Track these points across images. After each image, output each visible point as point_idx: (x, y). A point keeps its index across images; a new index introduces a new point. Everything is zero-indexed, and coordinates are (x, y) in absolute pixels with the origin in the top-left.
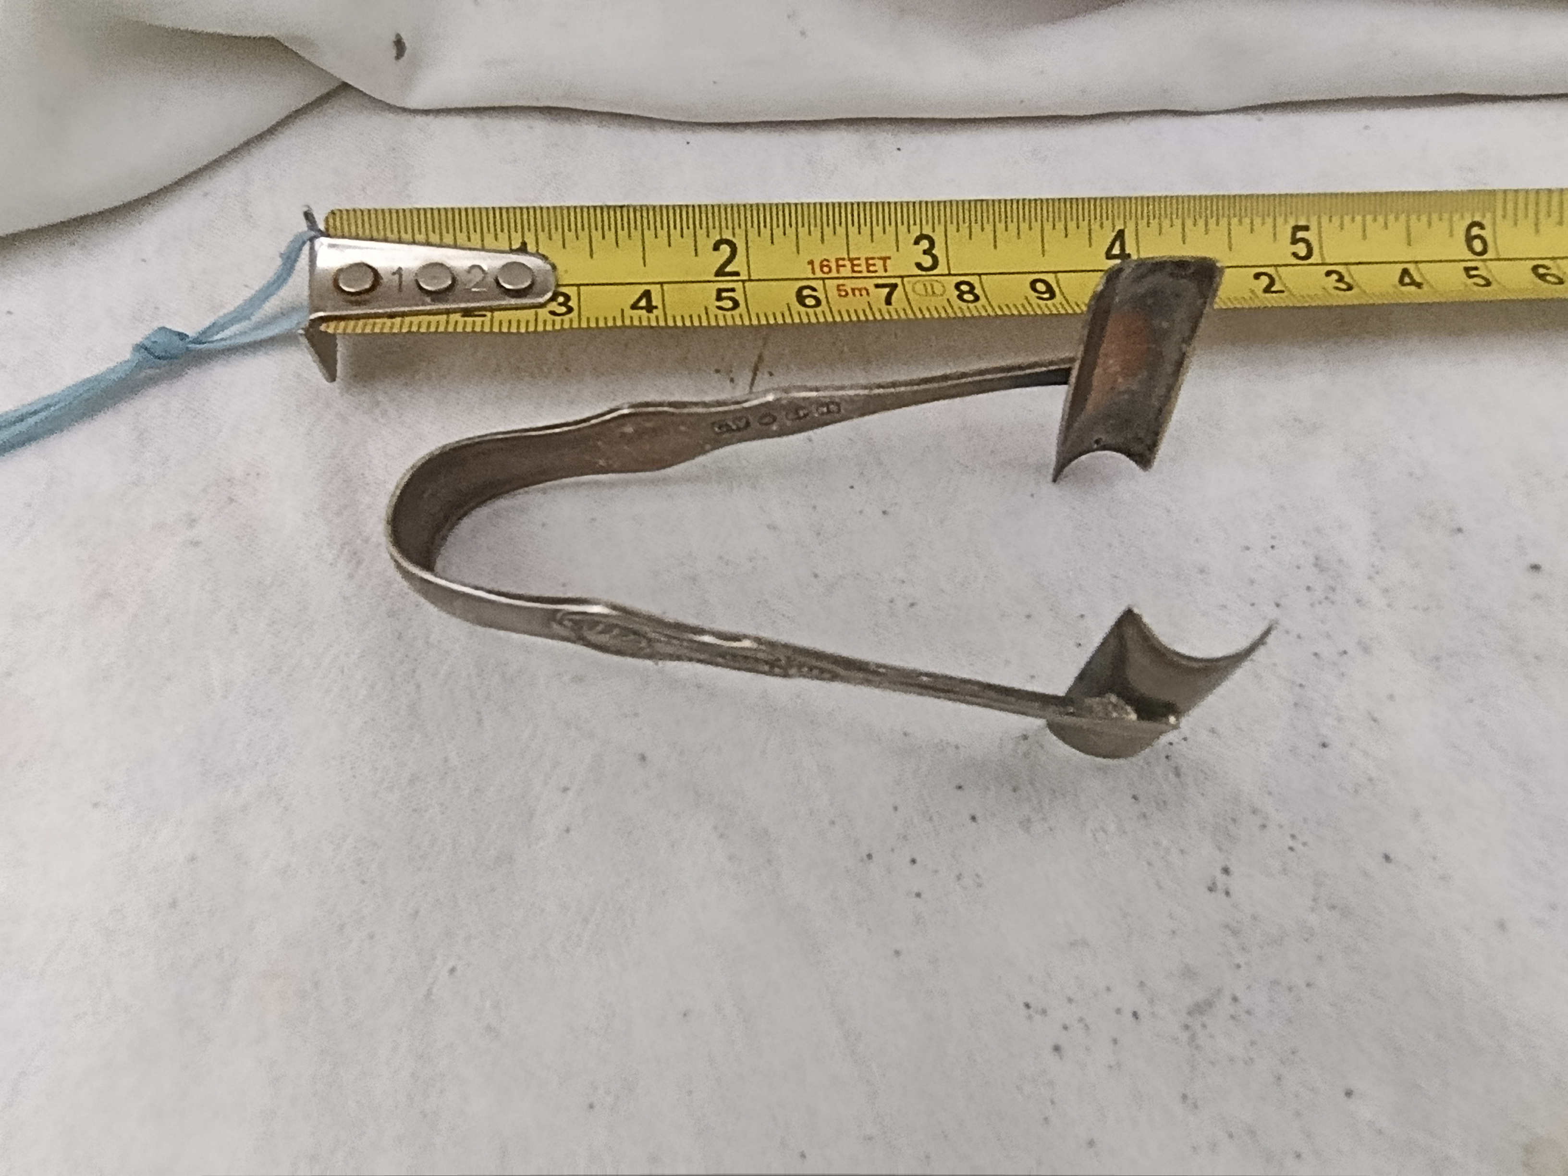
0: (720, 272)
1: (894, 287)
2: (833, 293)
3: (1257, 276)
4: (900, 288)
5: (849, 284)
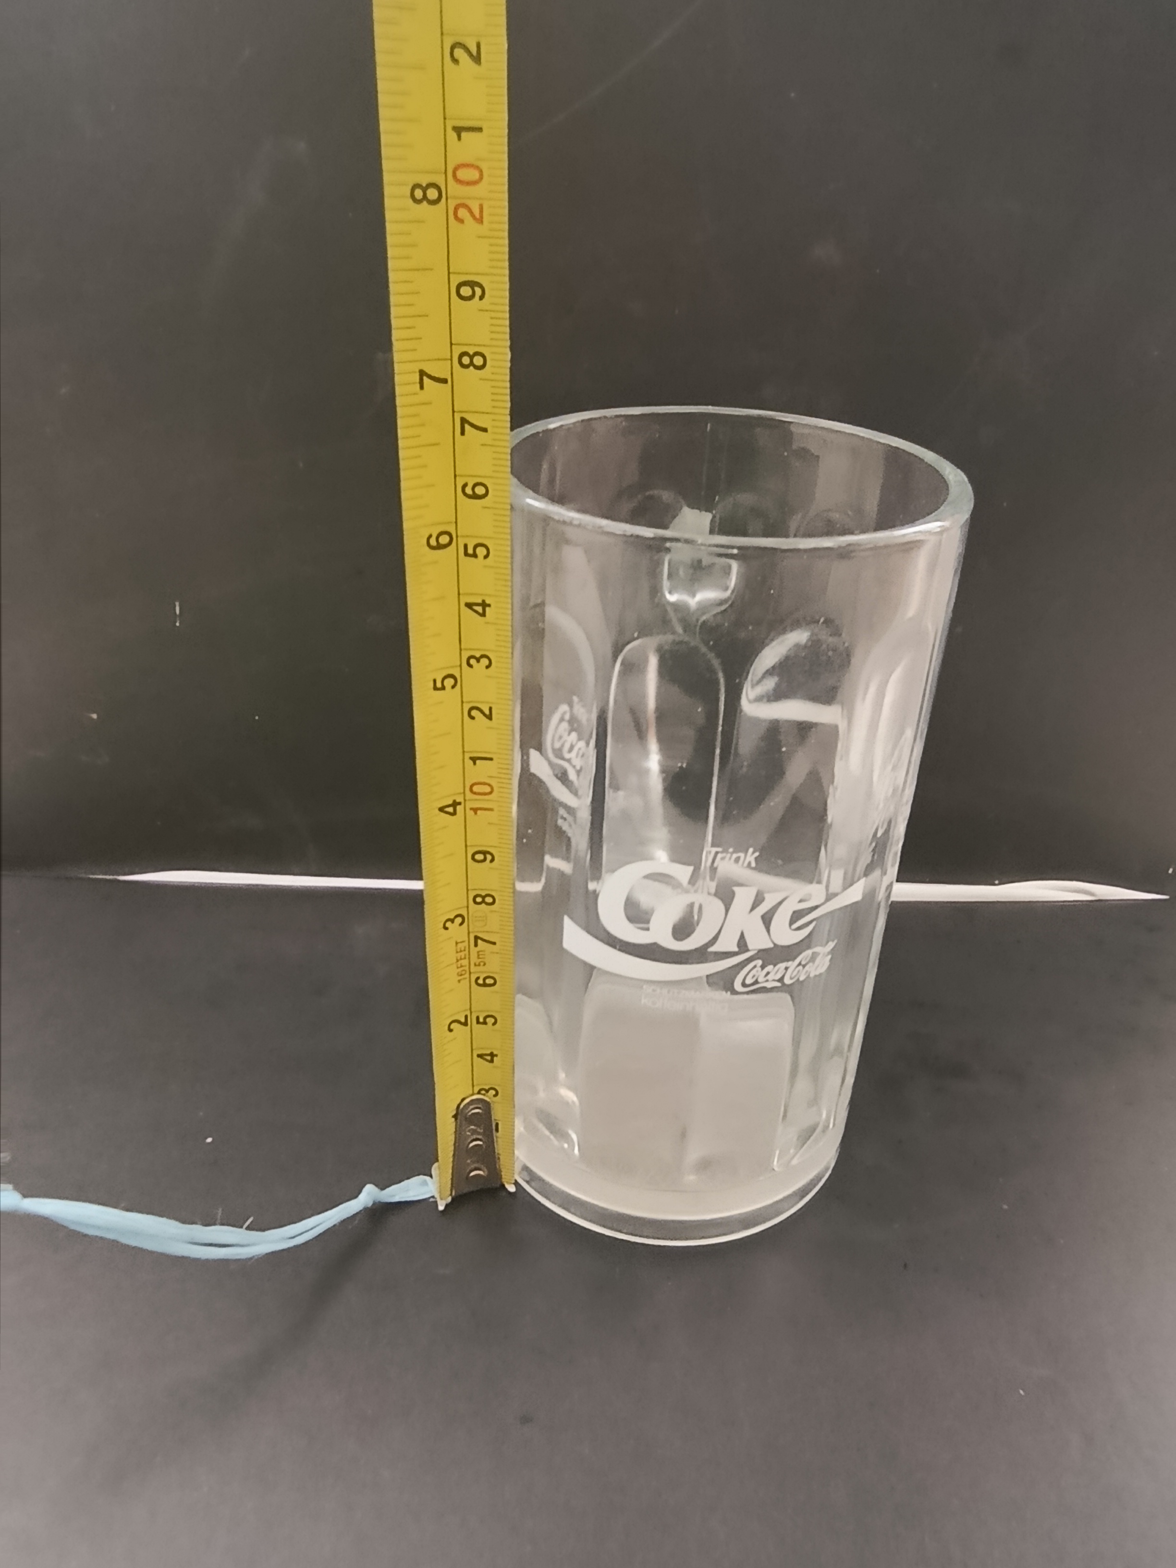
1: (476, 938)
2: (481, 968)
3: (473, 718)
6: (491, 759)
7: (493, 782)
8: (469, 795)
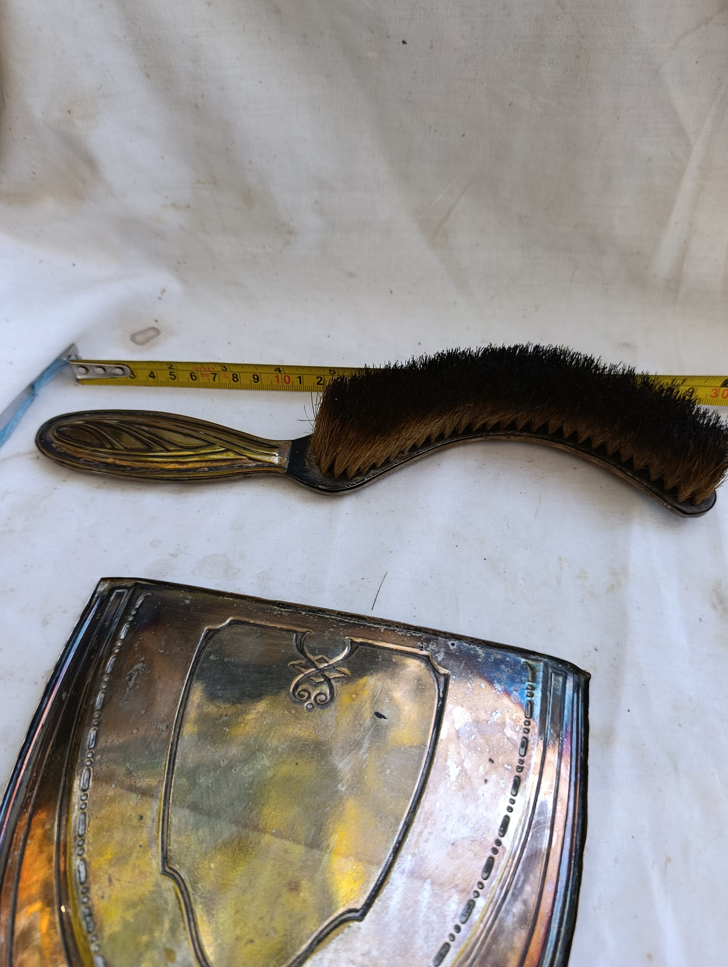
0: (170, 368)
1: (215, 374)
2: (200, 375)
3: (317, 378)
4: (217, 376)
5: (204, 373)
6: (300, 383)
7: (291, 384)
8: (283, 375)
